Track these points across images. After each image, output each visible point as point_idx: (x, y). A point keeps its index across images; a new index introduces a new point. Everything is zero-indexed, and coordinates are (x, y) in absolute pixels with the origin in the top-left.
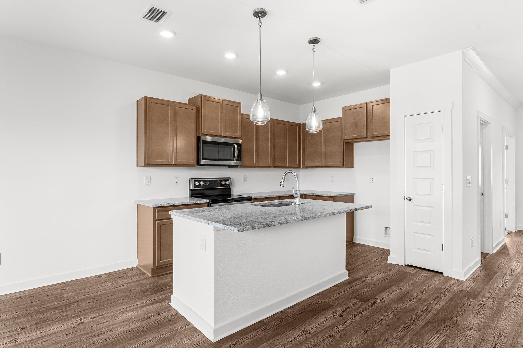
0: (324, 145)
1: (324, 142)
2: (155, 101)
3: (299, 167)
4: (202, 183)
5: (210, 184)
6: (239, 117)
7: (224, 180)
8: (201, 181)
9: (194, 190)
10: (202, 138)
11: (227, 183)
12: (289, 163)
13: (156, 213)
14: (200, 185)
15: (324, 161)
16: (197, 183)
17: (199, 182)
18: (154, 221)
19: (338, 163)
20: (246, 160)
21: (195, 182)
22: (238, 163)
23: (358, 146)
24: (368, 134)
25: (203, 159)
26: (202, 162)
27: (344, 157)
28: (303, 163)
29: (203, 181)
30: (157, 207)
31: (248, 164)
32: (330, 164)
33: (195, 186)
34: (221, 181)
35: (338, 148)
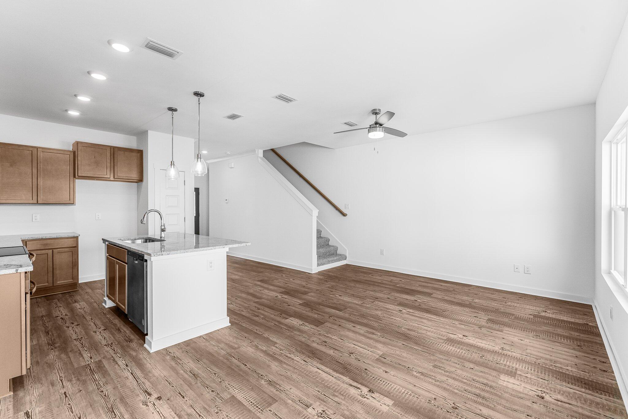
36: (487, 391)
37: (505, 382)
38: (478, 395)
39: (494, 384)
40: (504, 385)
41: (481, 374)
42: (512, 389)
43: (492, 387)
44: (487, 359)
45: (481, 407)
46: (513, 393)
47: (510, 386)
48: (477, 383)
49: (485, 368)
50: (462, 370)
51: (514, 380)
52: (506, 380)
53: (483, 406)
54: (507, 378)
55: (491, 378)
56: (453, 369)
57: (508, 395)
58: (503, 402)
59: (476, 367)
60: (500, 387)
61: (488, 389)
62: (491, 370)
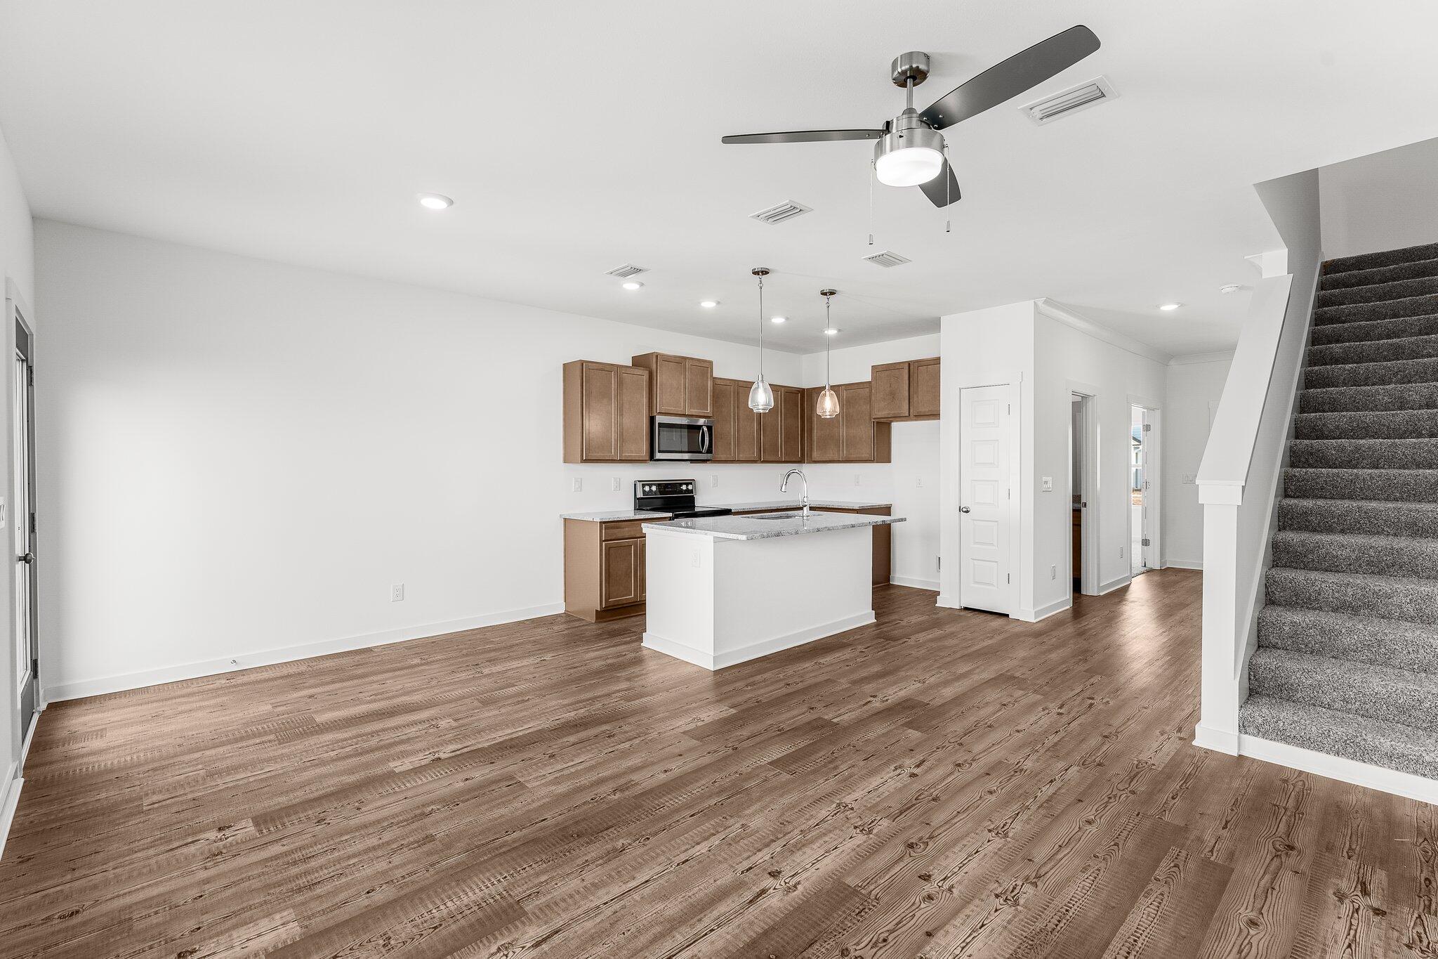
0: (843, 425)
1: (843, 422)
2: (595, 366)
3: (801, 461)
4: (654, 488)
5: (665, 488)
6: (710, 384)
7: (685, 484)
8: (652, 484)
9: (642, 498)
10: (659, 419)
11: (690, 487)
12: (786, 454)
13: (604, 531)
14: (651, 490)
15: (843, 451)
16: (647, 488)
17: (650, 486)
18: (601, 541)
19: (865, 455)
20: (719, 452)
21: (644, 486)
22: (709, 456)
23: (896, 427)
24: (911, 411)
25: (660, 452)
26: (658, 456)
27: (875, 447)
28: (809, 455)
29: (655, 484)
30: (605, 522)
31: (723, 457)
32: (853, 456)
33: (644, 492)
34: (681, 484)
35: (865, 432)
36: (299, 876)
37: (281, 922)
38: (306, 859)
39: (299, 898)
40: (277, 916)
41: (342, 896)
42: (256, 920)
43: (298, 891)
44: (370, 946)
45: (285, 848)
46: (248, 914)
47: (264, 924)
48: (330, 875)
49: (347, 917)
50: (384, 873)
51: (265, 945)
52: (282, 930)
53: (285, 852)
54: (284, 936)
55: (316, 906)
56: (397, 860)
57: (257, 901)
58: (256, 884)
59: (366, 902)
60: (282, 905)
61: (302, 882)
62: (332, 923)
